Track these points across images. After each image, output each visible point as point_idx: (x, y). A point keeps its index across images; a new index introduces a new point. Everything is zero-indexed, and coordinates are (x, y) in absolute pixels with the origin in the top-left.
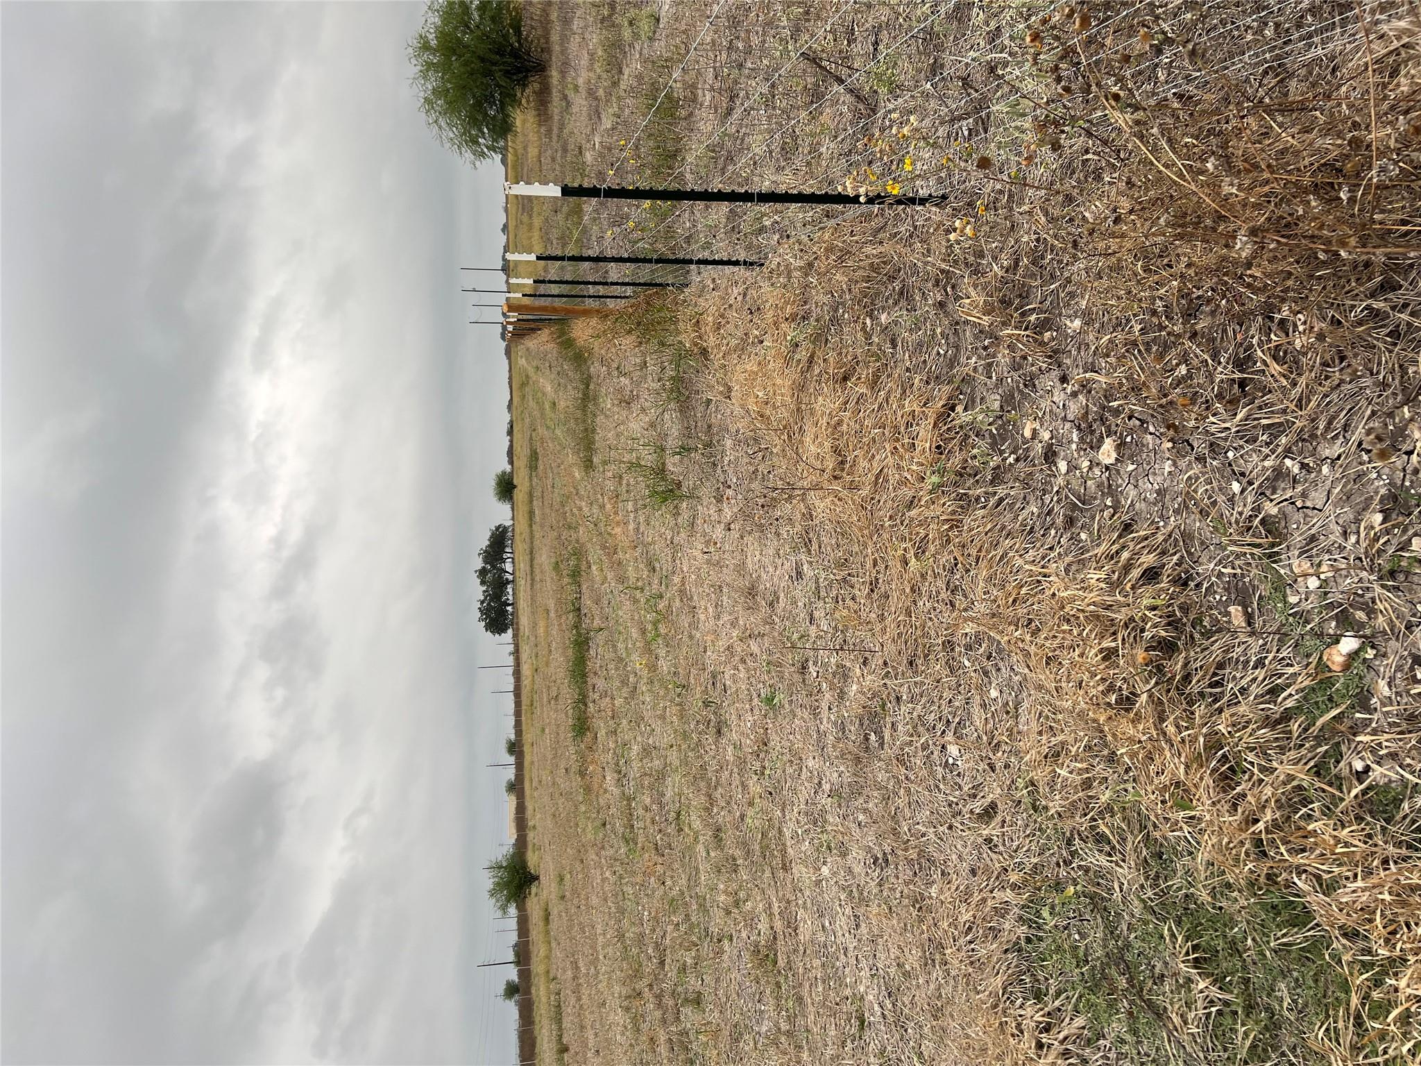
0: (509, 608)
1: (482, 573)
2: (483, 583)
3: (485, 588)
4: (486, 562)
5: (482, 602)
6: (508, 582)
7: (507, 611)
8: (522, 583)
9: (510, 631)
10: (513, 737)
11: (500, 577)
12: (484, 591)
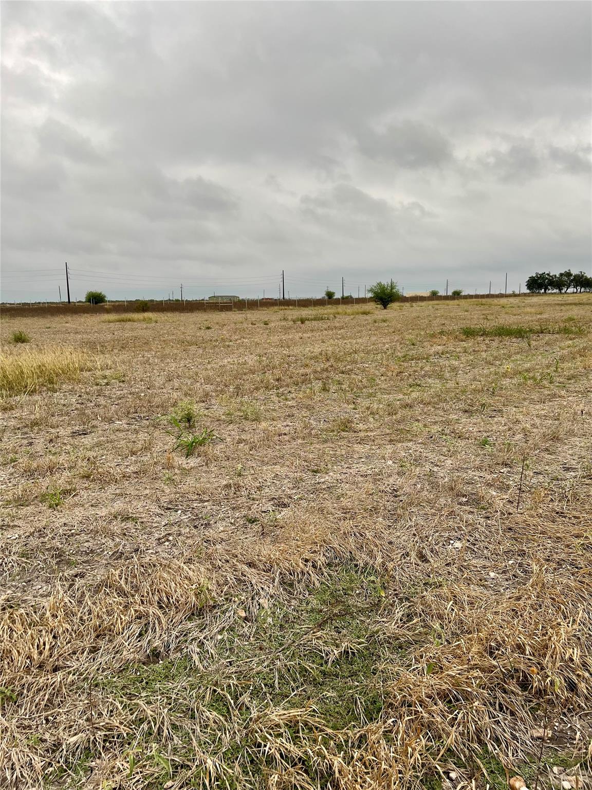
0: (543, 291)
1: (568, 274)
2: (561, 275)
3: (558, 276)
4: (575, 276)
5: (548, 275)
6: (560, 290)
7: (541, 290)
8: (559, 299)
9: (528, 291)
10: (463, 294)
11: (564, 285)
12: (555, 276)
